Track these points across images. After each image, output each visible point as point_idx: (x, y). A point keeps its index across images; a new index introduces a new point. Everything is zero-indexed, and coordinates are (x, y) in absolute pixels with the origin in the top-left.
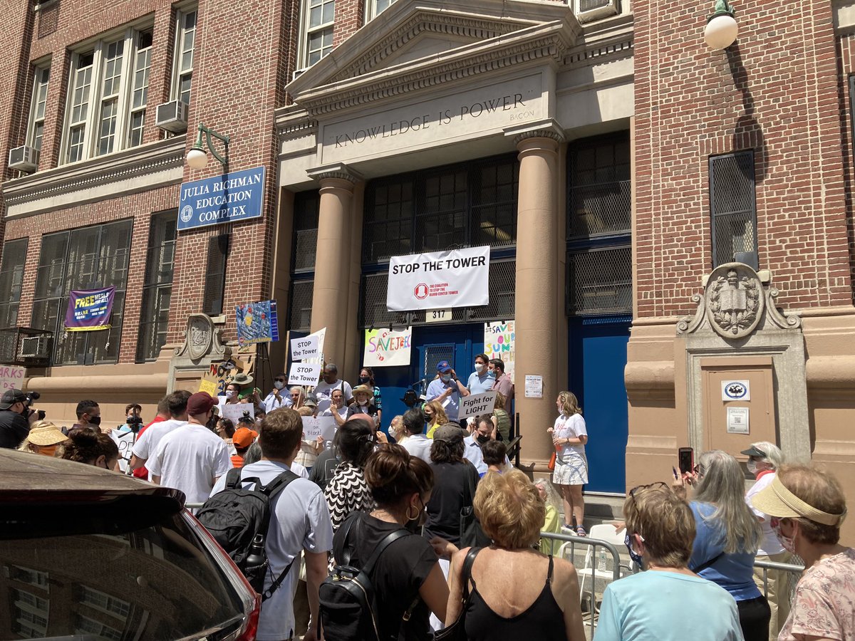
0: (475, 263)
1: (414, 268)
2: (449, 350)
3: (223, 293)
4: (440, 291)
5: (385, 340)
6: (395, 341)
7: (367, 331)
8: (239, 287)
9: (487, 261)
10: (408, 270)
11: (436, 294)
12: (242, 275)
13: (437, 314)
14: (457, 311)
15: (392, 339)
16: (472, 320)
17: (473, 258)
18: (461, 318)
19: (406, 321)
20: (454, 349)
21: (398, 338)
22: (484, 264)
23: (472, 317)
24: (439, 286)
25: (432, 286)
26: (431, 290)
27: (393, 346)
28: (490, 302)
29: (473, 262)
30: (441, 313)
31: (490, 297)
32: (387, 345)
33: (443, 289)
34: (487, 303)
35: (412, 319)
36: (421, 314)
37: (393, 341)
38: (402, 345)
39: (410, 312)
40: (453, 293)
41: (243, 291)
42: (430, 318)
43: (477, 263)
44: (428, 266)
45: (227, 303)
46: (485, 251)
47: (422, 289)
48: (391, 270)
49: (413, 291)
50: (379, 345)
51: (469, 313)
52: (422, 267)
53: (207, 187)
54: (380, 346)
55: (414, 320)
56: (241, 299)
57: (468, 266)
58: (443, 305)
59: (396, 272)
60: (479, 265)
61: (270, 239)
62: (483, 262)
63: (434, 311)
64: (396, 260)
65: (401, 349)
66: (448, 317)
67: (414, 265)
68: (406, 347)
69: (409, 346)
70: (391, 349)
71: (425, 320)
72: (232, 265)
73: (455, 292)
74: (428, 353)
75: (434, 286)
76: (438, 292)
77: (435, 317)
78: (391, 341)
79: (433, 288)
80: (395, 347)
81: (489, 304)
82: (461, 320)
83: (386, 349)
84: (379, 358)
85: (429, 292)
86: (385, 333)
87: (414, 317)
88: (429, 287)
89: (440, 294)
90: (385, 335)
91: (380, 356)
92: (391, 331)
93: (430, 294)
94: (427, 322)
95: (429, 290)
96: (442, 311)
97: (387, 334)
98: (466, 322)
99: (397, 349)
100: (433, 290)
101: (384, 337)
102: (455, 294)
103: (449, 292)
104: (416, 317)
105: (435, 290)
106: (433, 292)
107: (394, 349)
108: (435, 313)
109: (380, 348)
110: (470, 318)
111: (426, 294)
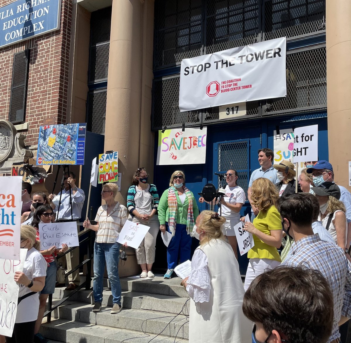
0: (269, 56)
1: (206, 67)
2: (244, 145)
3: (26, 103)
4: (232, 87)
5: (178, 140)
6: (188, 140)
7: (160, 131)
8: (39, 96)
9: (284, 53)
10: (200, 69)
11: (228, 90)
12: (42, 85)
13: (231, 110)
14: (251, 106)
15: (185, 138)
16: (269, 113)
17: (268, 51)
19: (198, 120)
20: (248, 145)
21: (190, 138)
22: (280, 56)
23: (268, 110)
24: (231, 81)
25: (224, 83)
26: (223, 87)
27: (186, 146)
28: (288, 93)
29: (267, 54)
30: (235, 109)
31: (287, 88)
32: (180, 144)
33: (236, 84)
34: (284, 95)
35: (205, 118)
36: (214, 111)
37: (186, 140)
38: (195, 144)
39: (202, 110)
40: (247, 87)
41: (43, 99)
42: (223, 116)
43: (272, 55)
44: (220, 64)
45: (29, 111)
46: (281, 42)
47: (213, 87)
49: (205, 90)
50: (171, 145)
51: (265, 107)
52: (213, 65)
53: (12, 10)
54: (173, 146)
55: (208, 118)
56: (41, 107)
57: (262, 58)
58: (236, 100)
59: (187, 73)
60: (275, 56)
61: (67, 51)
62: (278, 53)
63: (228, 107)
64: (187, 63)
66: (242, 113)
67: (205, 64)
68: (199, 146)
70: (184, 148)
71: (218, 117)
72: (33, 76)
73: (249, 86)
74: (221, 150)
75: (226, 82)
76: (230, 88)
77: (228, 113)
78: (184, 140)
79: (225, 85)
80: (188, 147)
81: (287, 96)
82: (256, 115)
83: (179, 148)
84: (172, 156)
85: (221, 89)
86: (178, 133)
87: (206, 116)
88: (221, 83)
89: (233, 89)
90: (177, 135)
91: (173, 155)
92: (183, 130)
93: (222, 90)
94: (220, 119)
95: (221, 87)
96: (236, 107)
97: (180, 134)
98: (262, 116)
99: (190, 148)
100: (225, 86)
101: (177, 136)
102: (249, 88)
103: (242, 87)
104: (208, 115)
105: (227, 86)
106: (225, 88)
107: (187, 148)
108: (228, 109)
109: (173, 147)
110: (266, 112)
111: (217, 92)
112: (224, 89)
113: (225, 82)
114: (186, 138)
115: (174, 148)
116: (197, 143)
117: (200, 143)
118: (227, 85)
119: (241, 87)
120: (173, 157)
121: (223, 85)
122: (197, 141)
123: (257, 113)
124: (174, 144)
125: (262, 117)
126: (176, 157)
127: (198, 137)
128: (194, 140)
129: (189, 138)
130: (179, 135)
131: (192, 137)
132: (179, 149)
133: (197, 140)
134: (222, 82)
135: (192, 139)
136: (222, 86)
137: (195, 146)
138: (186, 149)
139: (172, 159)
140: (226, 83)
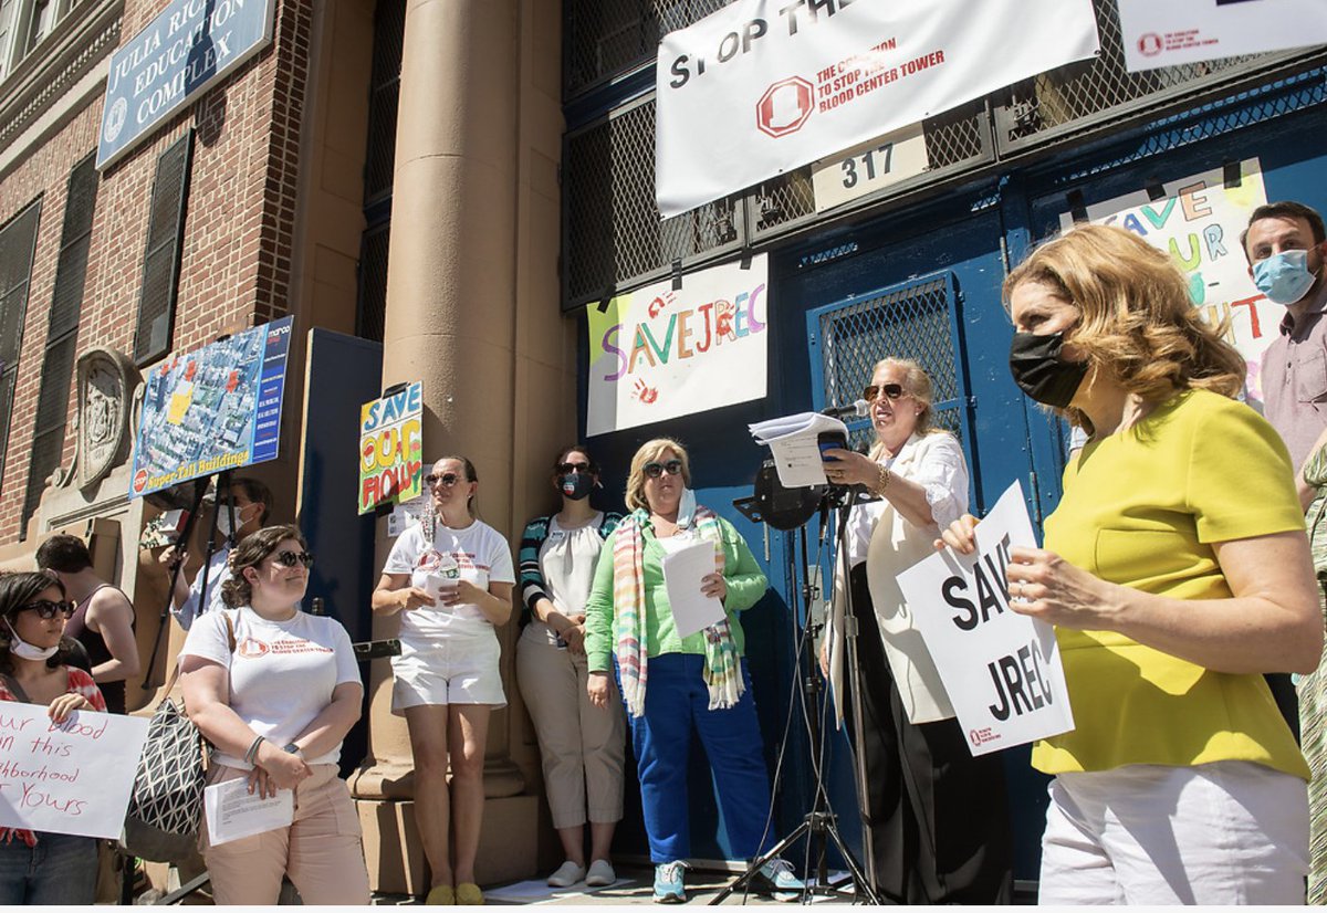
1: (747, 40)
2: (933, 303)
4: (862, 80)
5: (659, 329)
6: (696, 323)
7: (592, 308)
10: (727, 50)
11: (848, 96)
13: (861, 167)
14: (946, 130)
15: (684, 315)
16: (1030, 140)
18: (974, 146)
19: (732, 235)
20: (950, 297)
21: (705, 309)
23: (1023, 128)
25: (828, 73)
26: (828, 90)
27: (690, 344)
30: (879, 158)
32: (668, 342)
35: (756, 215)
36: (785, 190)
37: (689, 322)
38: (722, 331)
39: (744, 194)
40: (922, 64)
42: (830, 194)
48: (664, 75)
50: (637, 348)
51: (1007, 117)
52: (780, 22)
54: (641, 354)
55: (769, 218)
59: (680, 78)
63: (846, 157)
65: (724, 348)
66: (911, 164)
67: (746, 26)
68: (741, 333)
69: (755, 325)
70: (685, 354)
71: (810, 207)
73: (932, 60)
74: (837, 339)
75: (836, 68)
76: (854, 86)
77: (850, 181)
78: (682, 323)
79: (831, 81)
80: (698, 344)
81: (1103, 53)
82: (970, 161)
83: (664, 356)
84: (640, 392)
85: (818, 100)
86: (658, 300)
87: (763, 211)
88: (814, 79)
89: (866, 86)
90: (656, 306)
91: (642, 388)
92: (677, 286)
93: (822, 105)
94: (818, 210)
95: (817, 93)
96: (881, 149)
97: (665, 301)
98: (1001, 158)
99: (705, 349)
100: (833, 87)
101: (653, 314)
102: (932, 64)
103: (903, 67)
104: (771, 207)
105: (841, 82)
106: (834, 93)
107: (695, 350)
108: (849, 166)
109: (641, 359)
110: (1014, 138)
111: (803, 114)
112: (831, 97)
113: (833, 71)
114: (690, 313)
115: (646, 361)
116: (732, 323)
117: (744, 323)
118: (843, 78)
119: (900, 72)
120: (642, 397)
121: (824, 83)
122: (731, 318)
123: (975, 153)
124: (644, 345)
125: (998, 162)
126: (655, 394)
127: (732, 302)
128: (719, 315)
129: (700, 309)
130: (662, 305)
131: (711, 306)
132: (665, 362)
133: (732, 312)
134: (819, 74)
135: (711, 312)
136: (821, 89)
137: (725, 337)
138: (690, 354)
139: (641, 402)
140: (836, 72)
